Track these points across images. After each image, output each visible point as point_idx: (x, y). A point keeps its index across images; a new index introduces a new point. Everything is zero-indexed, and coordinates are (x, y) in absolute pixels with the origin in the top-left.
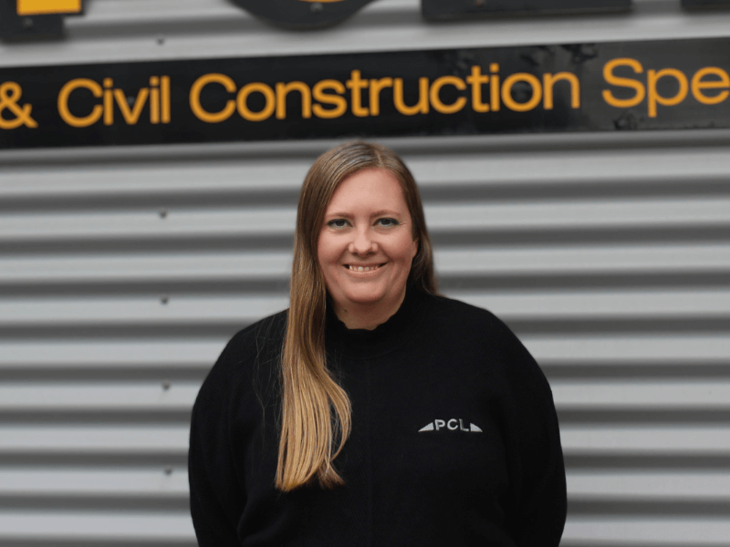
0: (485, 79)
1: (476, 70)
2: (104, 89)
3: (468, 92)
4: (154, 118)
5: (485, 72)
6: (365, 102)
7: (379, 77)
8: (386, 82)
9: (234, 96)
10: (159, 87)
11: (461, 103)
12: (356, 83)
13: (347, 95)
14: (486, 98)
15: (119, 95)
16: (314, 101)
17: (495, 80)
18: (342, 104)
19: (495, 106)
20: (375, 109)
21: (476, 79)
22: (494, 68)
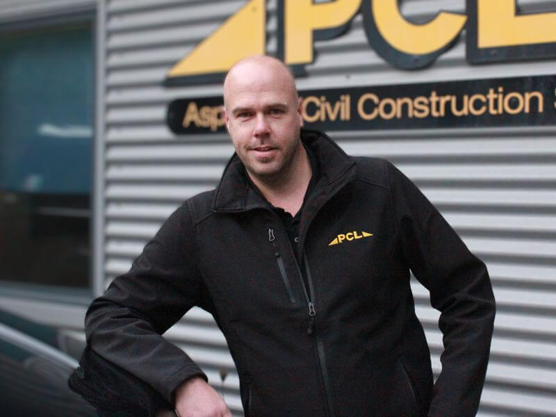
0: (495, 96)
1: (491, 91)
2: (321, 102)
3: (487, 104)
4: (343, 117)
5: (496, 92)
6: (438, 109)
7: (444, 95)
8: (448, 98)
9: (377, 106)
10: (345, 101)
11: (483, 110)
12: (434, 98)
13: (429, 105)
14: (496, 107)
15: (328, 105)
16: (414, 108)
17: (501, 97)
18: (426, 109)
19: (500, 111)
20: (442, 112)
21: (492, 96)
22: (501, 89)
